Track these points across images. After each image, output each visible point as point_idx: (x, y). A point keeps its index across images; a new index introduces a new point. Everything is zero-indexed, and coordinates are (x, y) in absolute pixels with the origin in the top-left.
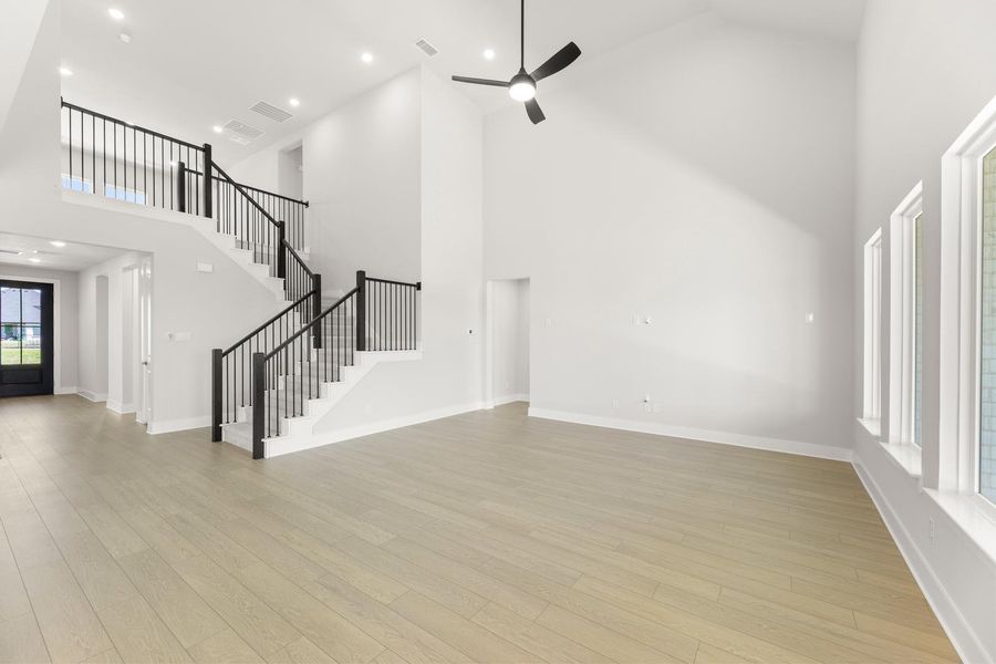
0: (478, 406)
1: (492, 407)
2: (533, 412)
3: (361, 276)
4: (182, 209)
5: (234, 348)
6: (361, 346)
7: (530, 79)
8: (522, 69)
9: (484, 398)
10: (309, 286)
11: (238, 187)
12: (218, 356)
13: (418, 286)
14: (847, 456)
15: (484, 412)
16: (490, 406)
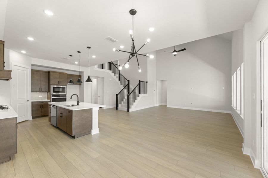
0: (156, 105)
1: (158, 106)
2: (167, 106)
3: (139, 81)
4: (102, 68)
5: (119, 93)
6: (140, 93)
7: (177, 52)
8: (175, 50)
9: (156, 104)
10: (127, 83)
11: (114, 64)
12: (117, 95)
13: (147, 82)
14: (230, 112)
15: (157, 107)
16: (158, 105)
